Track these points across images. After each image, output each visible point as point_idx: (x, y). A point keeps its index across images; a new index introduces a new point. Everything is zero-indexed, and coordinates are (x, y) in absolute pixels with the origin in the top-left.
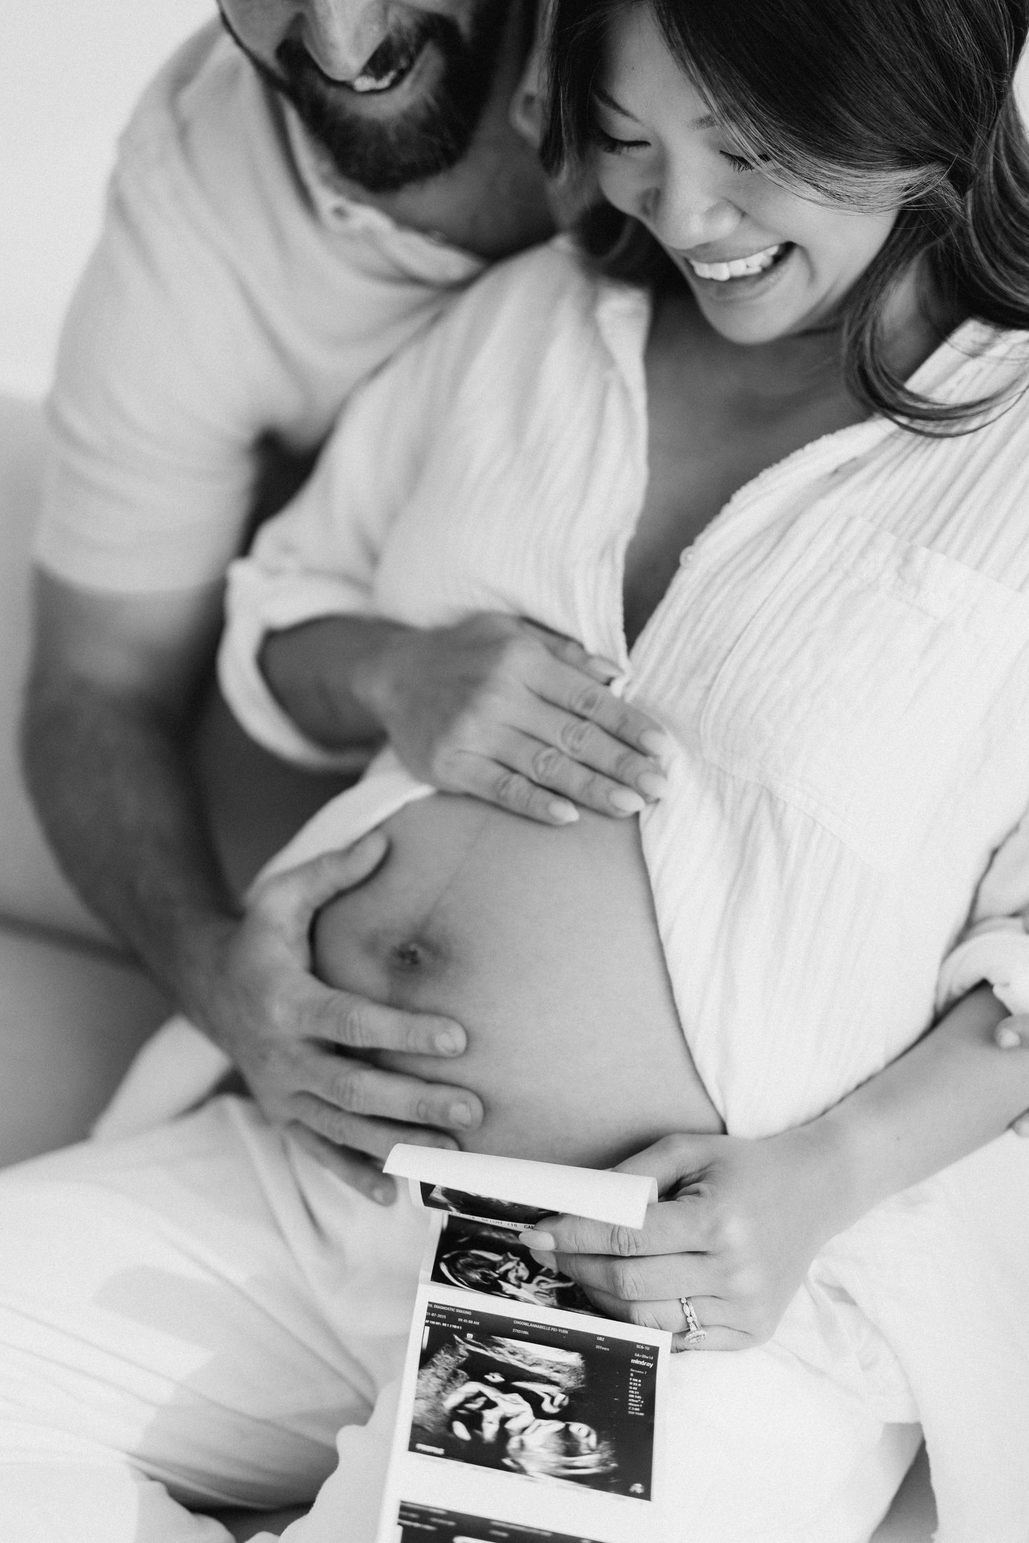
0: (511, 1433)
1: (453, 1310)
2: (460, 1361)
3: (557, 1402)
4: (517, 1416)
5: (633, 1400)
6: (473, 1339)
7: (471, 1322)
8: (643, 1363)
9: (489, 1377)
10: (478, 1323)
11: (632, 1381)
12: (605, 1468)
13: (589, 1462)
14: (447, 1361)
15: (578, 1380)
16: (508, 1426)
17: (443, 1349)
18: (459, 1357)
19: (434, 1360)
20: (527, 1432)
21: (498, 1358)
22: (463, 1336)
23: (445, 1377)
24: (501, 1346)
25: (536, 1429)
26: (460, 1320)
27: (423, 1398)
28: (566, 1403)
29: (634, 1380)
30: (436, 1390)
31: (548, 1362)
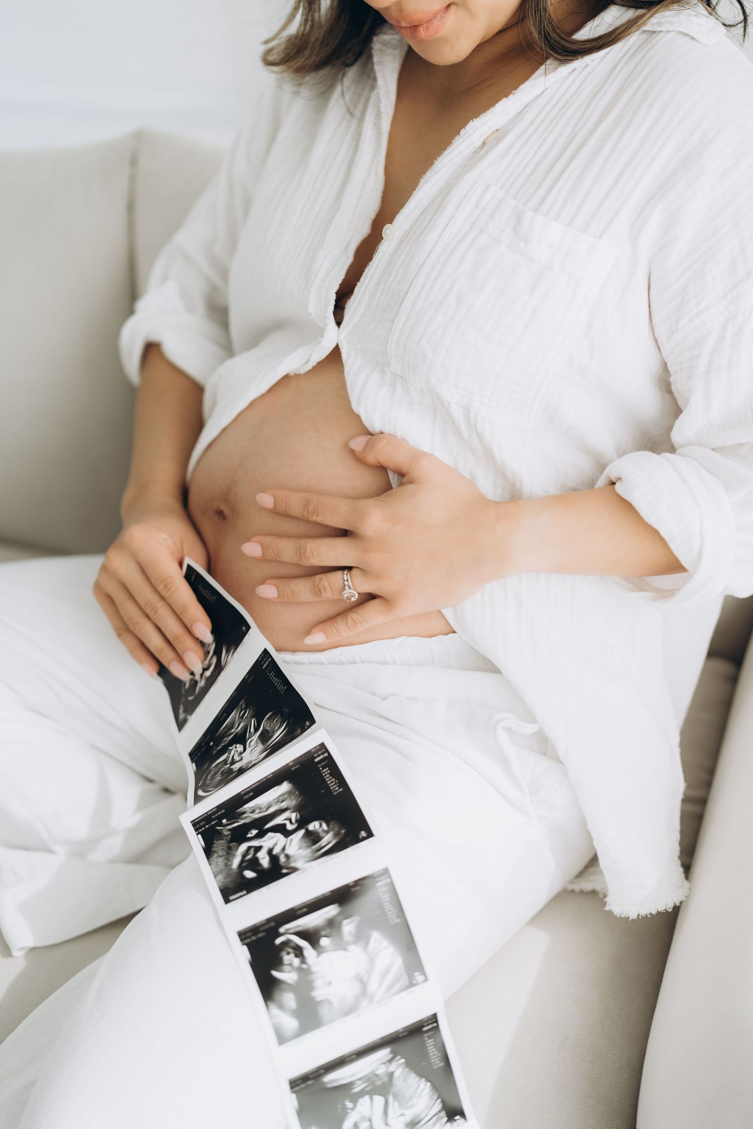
0: (278, 855)
1: (206, 815)
2: (228, 839)
3: (293, 820)
4: (276, 844)
5: (332, 784)
6: (227, 821)
7: (220, 813)
8: (322, 757)
9: (249, 835)
10: (224, 811)
11: (324, 773)
12: (339, 836)
13: (328, 840)
14: (221, 844)
15: (296, 797)
16: (275, 852)
17: (215, 840)
18: (226, 837)
19: (214, 849)
20: (286, 848)
21: (247, 821)
22: (221, 824)
23: (225, 854)
24: (244, 813)
25: (290, 843)
26: (213, 817)
27: (219, 873)
28: (298, 816)
29: (325, 770)
30: (223, 864)
31: (274, 801)
